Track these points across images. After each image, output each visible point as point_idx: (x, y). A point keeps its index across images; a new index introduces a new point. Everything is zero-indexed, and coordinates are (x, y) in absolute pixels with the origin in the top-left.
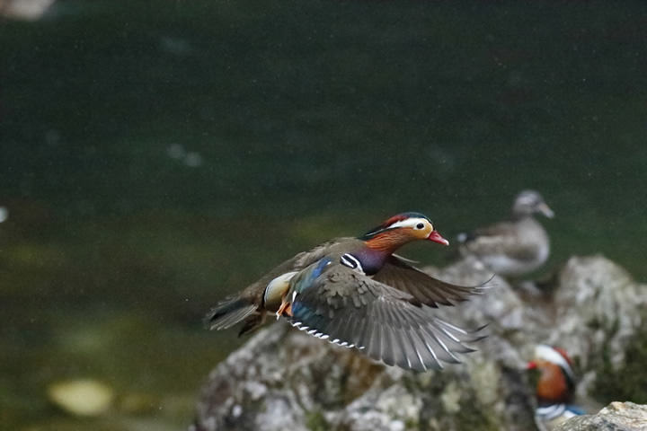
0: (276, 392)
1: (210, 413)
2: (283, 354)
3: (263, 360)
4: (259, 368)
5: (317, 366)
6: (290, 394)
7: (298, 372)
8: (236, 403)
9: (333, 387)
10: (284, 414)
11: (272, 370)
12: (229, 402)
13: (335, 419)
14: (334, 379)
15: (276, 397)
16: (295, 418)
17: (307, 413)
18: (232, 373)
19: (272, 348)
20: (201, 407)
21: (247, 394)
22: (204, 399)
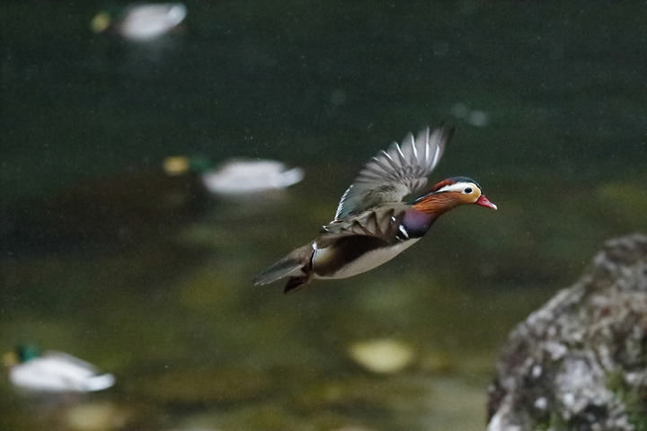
0: (577, 352)
1: (509, 373)
2: (583, 314)
3: (563, 320)
4: (559, 328)
5: (617, 327)
6: (590, 355)
7: (598, 333)
8: (535, 364)
9: (634, 348)
10: (584, 374)
11: (572, 331)
12: (529, 362)
13: (635, 380)
14: (634, 340)
15: (576, 358)
16: (595, 378)
17: (607, 374)
18: (533, 334)
19: (572, 309)
20: (501, 367)
21: (547, 354)
22: (503, 359)
